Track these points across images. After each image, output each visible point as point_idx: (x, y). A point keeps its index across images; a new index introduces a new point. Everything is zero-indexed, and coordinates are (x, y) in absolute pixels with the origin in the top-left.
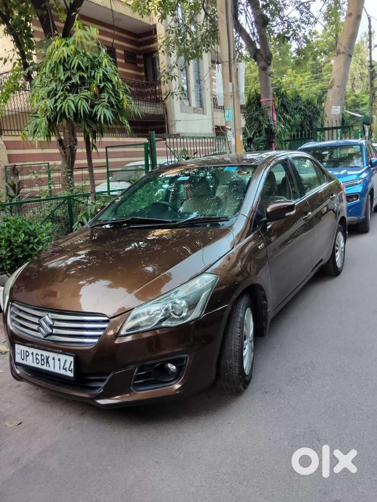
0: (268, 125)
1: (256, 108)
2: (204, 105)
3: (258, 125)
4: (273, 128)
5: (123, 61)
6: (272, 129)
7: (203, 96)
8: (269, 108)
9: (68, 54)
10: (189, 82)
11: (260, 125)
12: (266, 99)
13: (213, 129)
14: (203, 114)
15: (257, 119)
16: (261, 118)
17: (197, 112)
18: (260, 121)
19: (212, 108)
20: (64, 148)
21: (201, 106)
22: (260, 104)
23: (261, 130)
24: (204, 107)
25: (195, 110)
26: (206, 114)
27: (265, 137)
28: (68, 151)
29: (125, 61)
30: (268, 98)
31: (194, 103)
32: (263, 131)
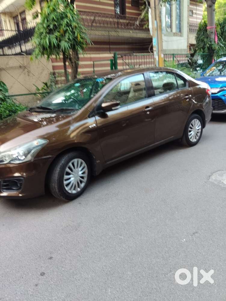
0: (210, 44)
1: (204, 33)
2: (182, 30)
3: (203, 45)
4: (213, 46)
5: (130, 5)
6: (212, 48)
7: (182, 25)
8: (212, 33)
9: (48, 13)
10: (172, 16)
11: (205, 45)
12: (210, 27)
13: (187, 46)
14: (181, 36)
15: (203, 41)
16: (205, 40)
17: (177, 36)
18: (205, 42)
19: (188, 32)
20: (72, 63)
21: (180, 31)
22: (206, 30)
23: (205, 48)
24: (182, 32)
25: (175, 34)
26: (183, 36)
27: (207, 53)
28: (74, 64)
29: (132, 5)
30: (211, 26)
31: (174, 30)
32: (206, 49)
